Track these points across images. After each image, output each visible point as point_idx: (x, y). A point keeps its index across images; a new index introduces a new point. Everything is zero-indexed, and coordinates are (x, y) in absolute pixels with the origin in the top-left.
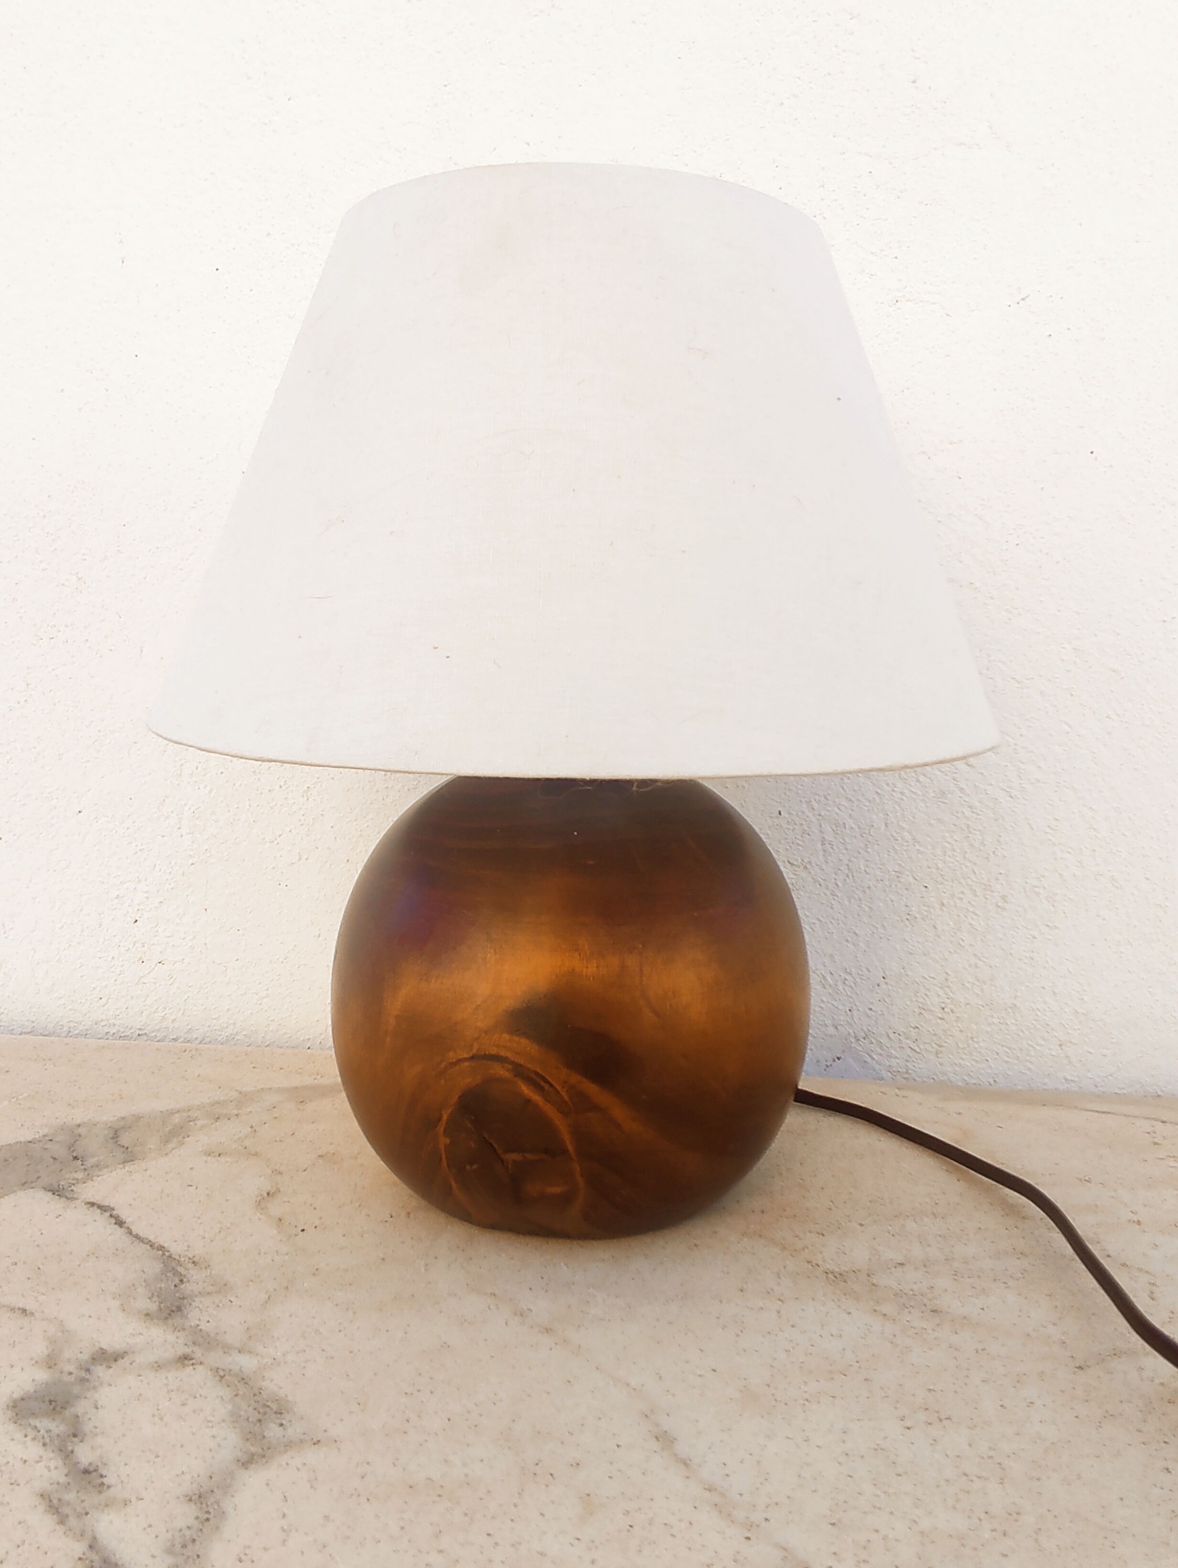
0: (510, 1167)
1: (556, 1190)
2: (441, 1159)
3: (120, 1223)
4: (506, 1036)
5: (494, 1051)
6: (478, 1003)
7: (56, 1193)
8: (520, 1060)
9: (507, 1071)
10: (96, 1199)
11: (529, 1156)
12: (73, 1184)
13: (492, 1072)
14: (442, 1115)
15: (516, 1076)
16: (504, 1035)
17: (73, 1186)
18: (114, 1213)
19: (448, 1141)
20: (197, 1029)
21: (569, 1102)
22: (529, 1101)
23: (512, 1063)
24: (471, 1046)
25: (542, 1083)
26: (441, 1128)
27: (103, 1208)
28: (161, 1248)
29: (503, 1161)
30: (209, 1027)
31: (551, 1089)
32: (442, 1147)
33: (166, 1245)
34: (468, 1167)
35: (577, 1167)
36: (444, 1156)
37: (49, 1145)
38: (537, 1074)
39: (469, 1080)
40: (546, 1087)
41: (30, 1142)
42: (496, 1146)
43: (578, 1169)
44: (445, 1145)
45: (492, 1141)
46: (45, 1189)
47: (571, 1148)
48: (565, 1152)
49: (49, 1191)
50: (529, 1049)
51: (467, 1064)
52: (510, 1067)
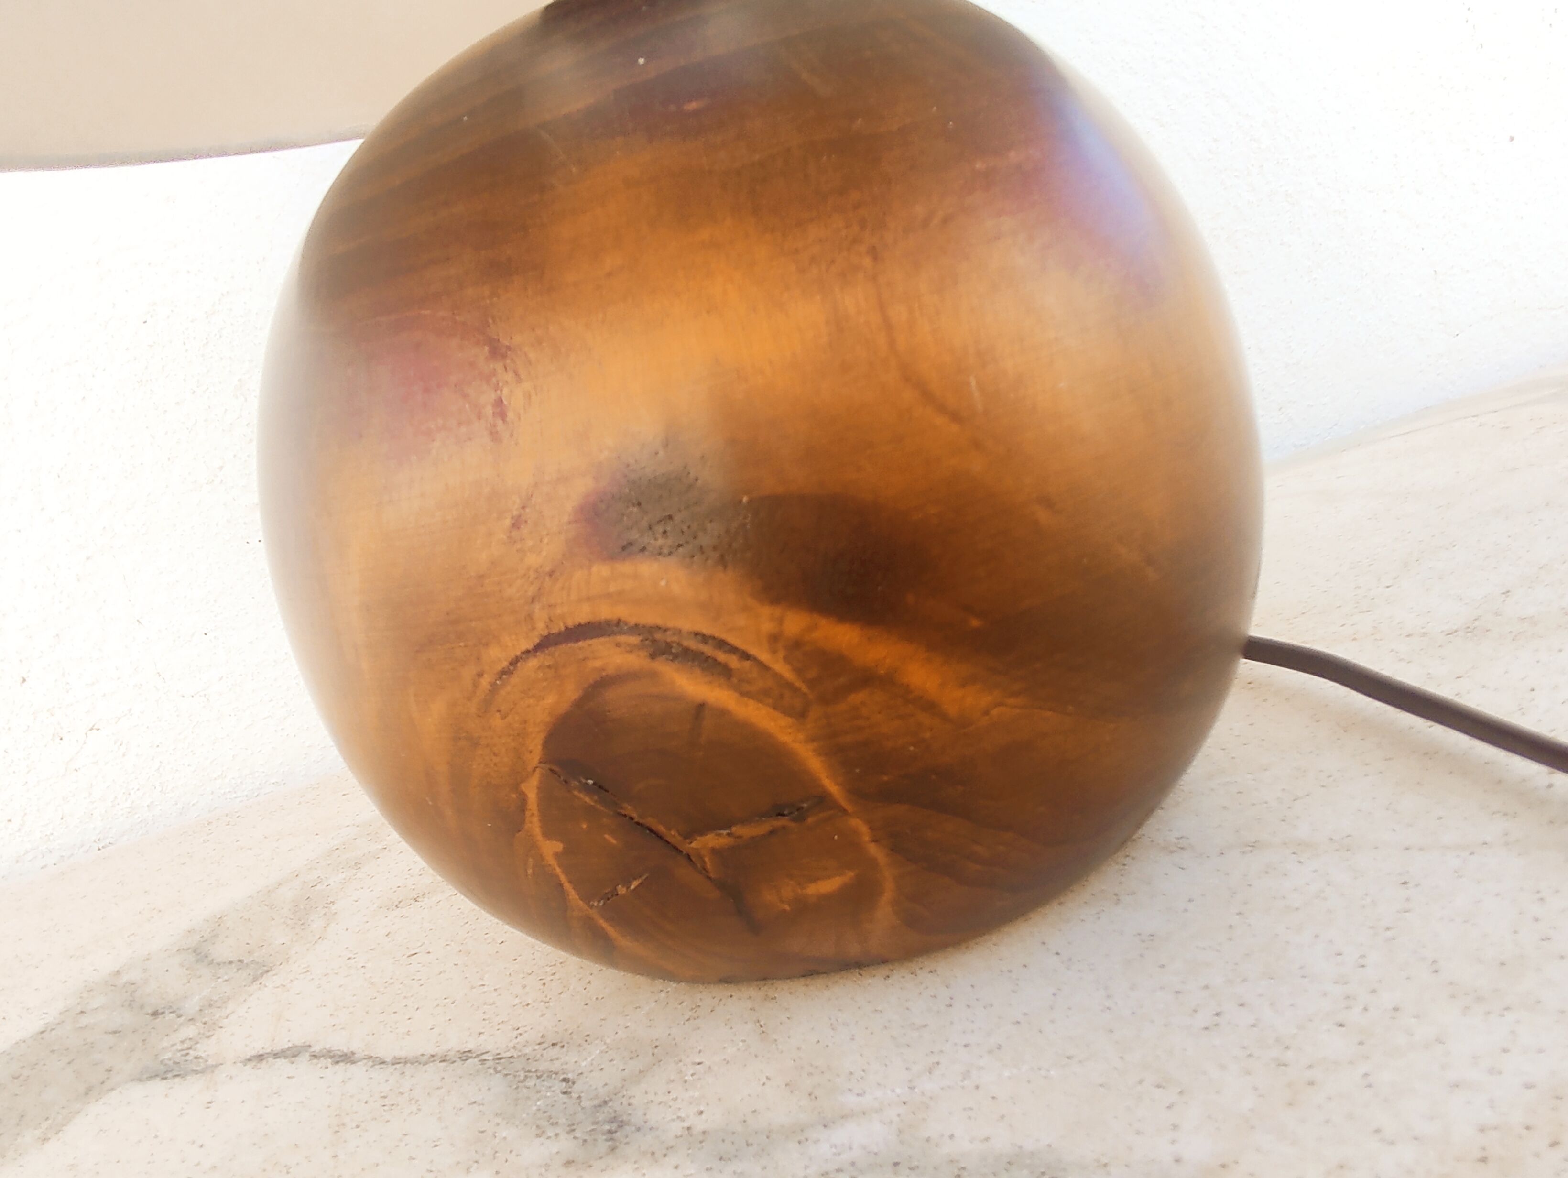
0: (709, 866)
1: (829, 886)
2: (561, 885)
3: (346, 1058)
4: (601, 570)
5: (583, 615)
6: (515, 513)
7: (169, 1075)
8: (650, 618)
9: (631, 649)
10: (259, 1046)
11: (745, 831)
12: (190, 1048)
13: (598, 664)
14: (523, 793)
15: (653, 656)
16: (595, 569)
17: (191, 1052)
18: (316, 1048)
19: (559, 847)
20: (193, 805)
21: (798, 684)
22: (701, 707)
23: (636, 629)
24: (530, 617)
25: (721, 657)
26: (534, 824)
27: (291, 1053)
28: (465, 1055)
29: (688, 857)
30: (212, 793)
31: (747, 664)
32: (552, 861)
33: (470, 1046)
34: (622, 890)
35: (859, 825)
36: (563, 878)
37: (84, 1020)
38: (705, 638)
39: (550, 699)
40: (733, 662)
41: (42, 1032)
42: (661, 829)
43: (863, 829)
44: (557, 855)
45: (650, 821)
46: (140, 1080)
47: (833, 788)
48: (823, 800)
49: (150, 1078)
50: (663, 583)
51: (533, 663)
52: (634, 640)
